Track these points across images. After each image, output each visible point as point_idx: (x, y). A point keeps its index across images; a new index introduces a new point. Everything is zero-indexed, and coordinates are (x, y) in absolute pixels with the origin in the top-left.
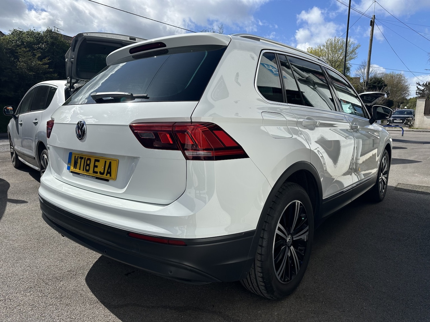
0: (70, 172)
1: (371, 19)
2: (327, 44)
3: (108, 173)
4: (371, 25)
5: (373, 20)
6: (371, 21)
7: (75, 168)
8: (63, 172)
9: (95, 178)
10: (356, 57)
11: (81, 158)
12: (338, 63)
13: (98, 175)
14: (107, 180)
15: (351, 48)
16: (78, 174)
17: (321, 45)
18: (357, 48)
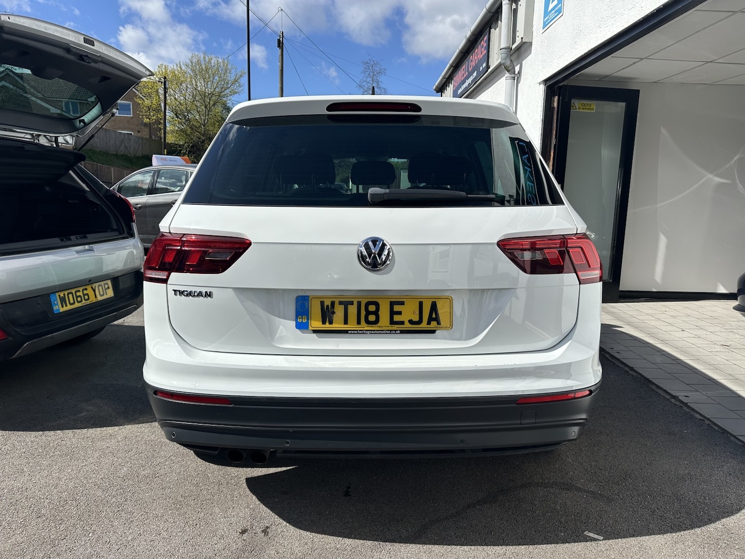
0: (312, 332)
1: (279, 38)
2: (192, 62)
3: (430, 320)
4: (279, 46)
5: (281, 39)
6: (279, 40)
7: (327, 323)
8: (278, 335)
9: (399, 332)
10: (242, 92)
11: (346, 304)
12: (214, 98)
13: (407, 326)
14: (433, 332)
15: (232, 75)
16: (346, 332)
17: (182, 64)
18: (241, 76)
